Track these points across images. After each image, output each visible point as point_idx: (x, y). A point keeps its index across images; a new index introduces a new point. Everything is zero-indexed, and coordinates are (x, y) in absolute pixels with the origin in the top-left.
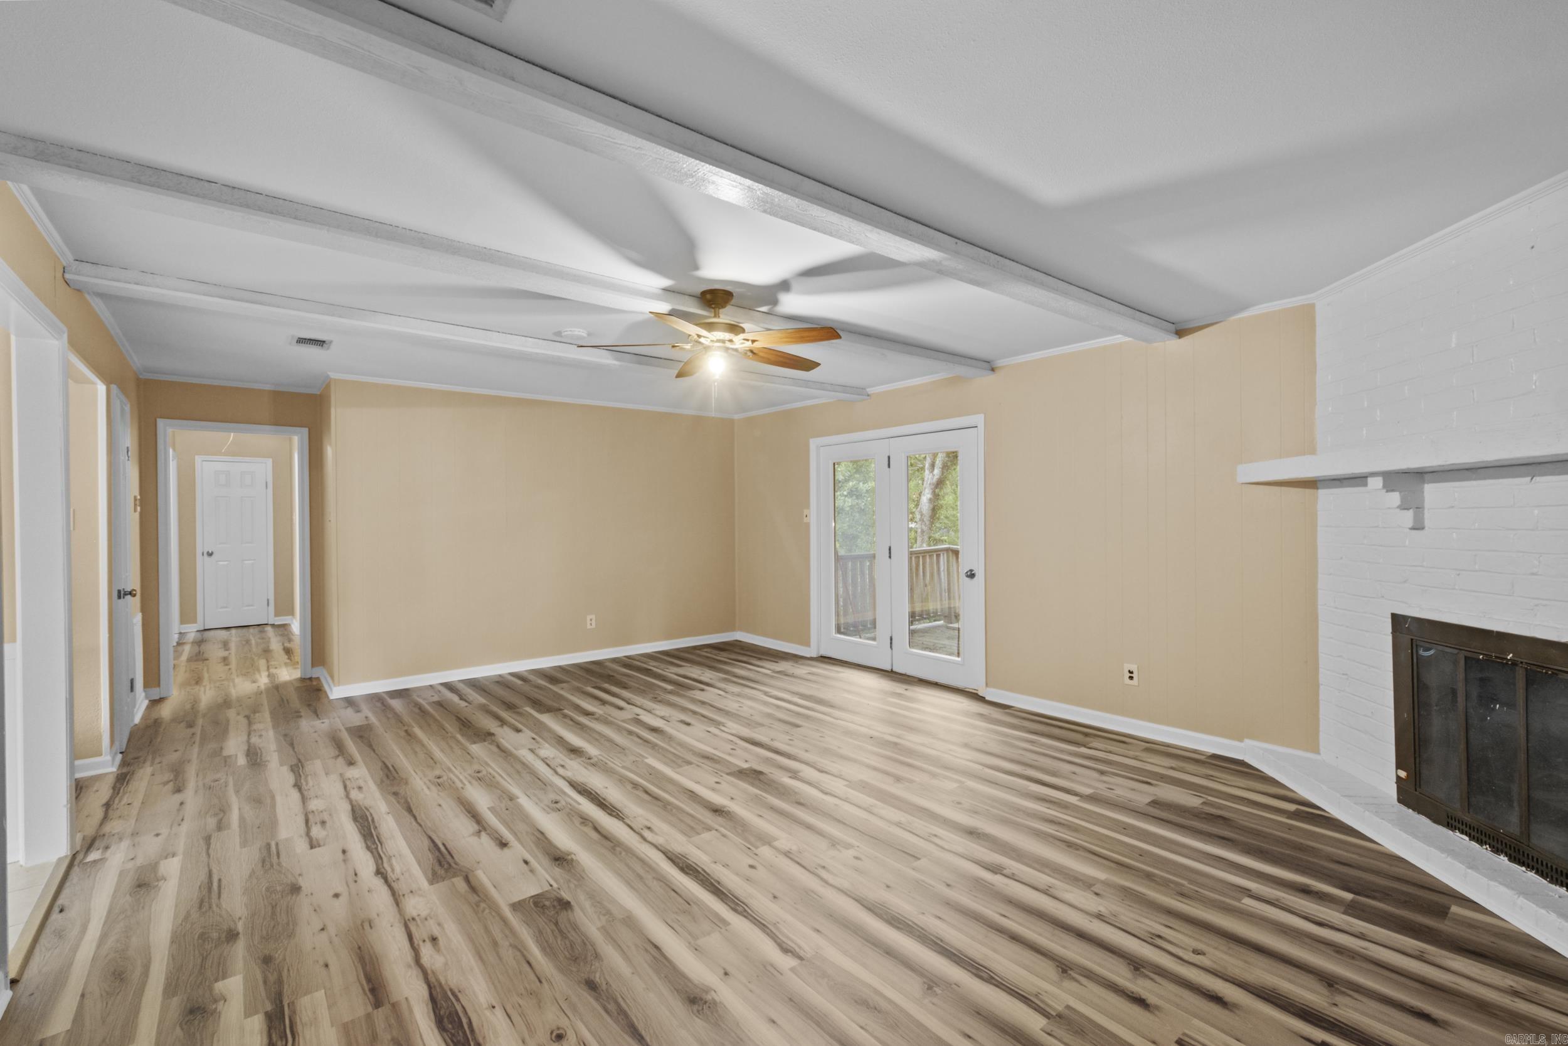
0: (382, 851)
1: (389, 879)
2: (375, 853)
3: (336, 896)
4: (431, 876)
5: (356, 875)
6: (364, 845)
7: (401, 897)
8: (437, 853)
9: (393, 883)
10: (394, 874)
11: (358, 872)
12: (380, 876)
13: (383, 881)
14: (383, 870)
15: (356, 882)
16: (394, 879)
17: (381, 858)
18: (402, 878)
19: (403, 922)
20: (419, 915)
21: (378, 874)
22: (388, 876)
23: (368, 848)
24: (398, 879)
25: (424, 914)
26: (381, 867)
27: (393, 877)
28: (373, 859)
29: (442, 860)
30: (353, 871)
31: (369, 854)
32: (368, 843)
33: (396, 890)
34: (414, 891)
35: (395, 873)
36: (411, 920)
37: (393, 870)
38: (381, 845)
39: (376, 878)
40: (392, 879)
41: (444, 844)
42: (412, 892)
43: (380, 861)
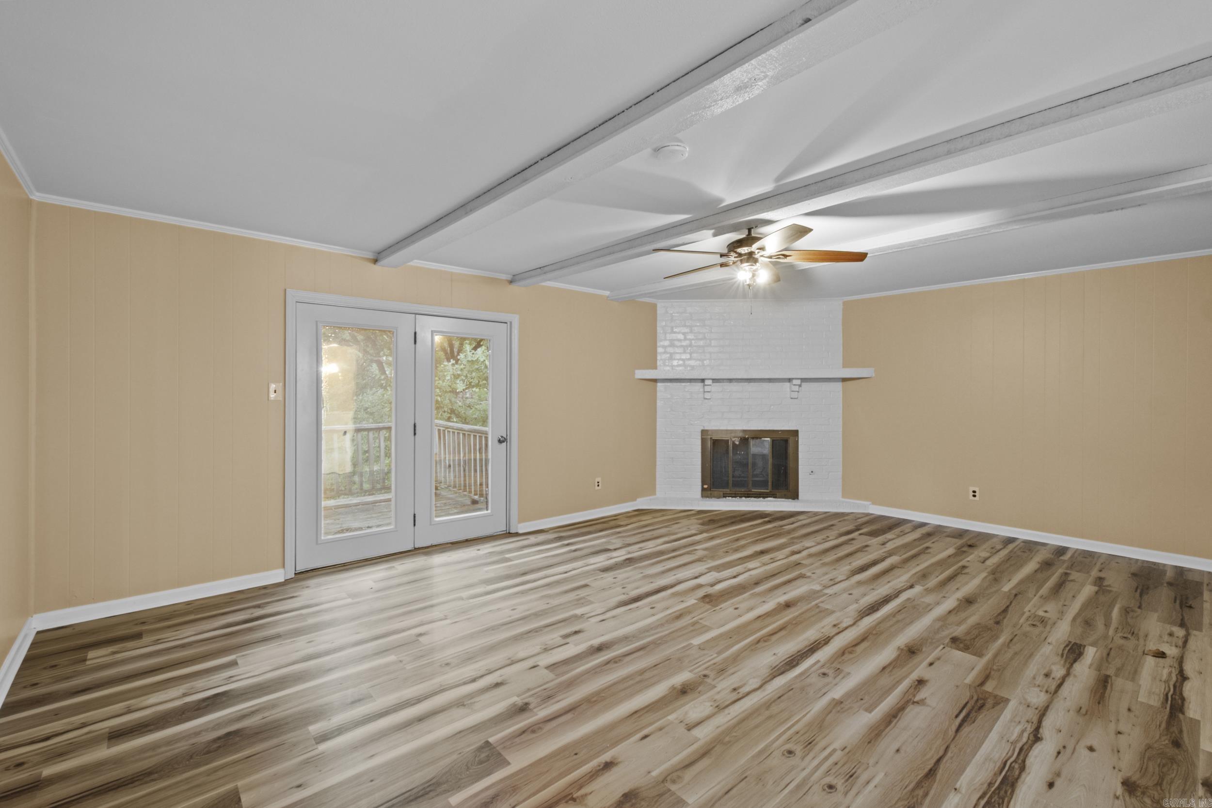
0: (1013, 754)
1: (1034, 727)
2: (1021, 758)
3: (1091, 749)
4: (1002, 704)
5: (1059, 753)
6: (1023, 775)
7: (1039, 708)
8: (973, 714)
9: (1034, 723)
10: (1026, 728)
11: (1055, 754)
12: (1039, 736)
13: (1041, 730)
14: (1032, 738)
15: (1064, 747)
16: (1030, 724)
17: (1021, 749)
18: (1023, 720)
19: (1055, 695)
20: (1041, 691)
21: (1039, 738)
22: (1032, 729)
23: (1023, 768)
24: (1028, 721)
25: (1037, 689)
26: (1030, 742)
27: (1029, 726)
28: (1030, 754)
29: (976, 708)
30: (1058, 758)
31: (1028, 762)
32: (1017, 773)
33: (1038, 715)
34: (1026, 706)
35: (1024, 728)
36: (1049, 692)
37: (1023, 731)
38: (1006, 761)
39: (1044, 737)
40: (1031, 726)
41: (957, 716)
42: (1028, 706)
43: (1026, 747)
